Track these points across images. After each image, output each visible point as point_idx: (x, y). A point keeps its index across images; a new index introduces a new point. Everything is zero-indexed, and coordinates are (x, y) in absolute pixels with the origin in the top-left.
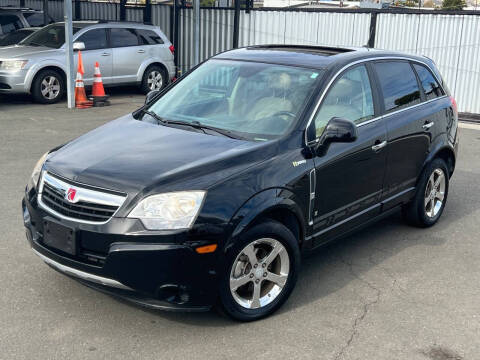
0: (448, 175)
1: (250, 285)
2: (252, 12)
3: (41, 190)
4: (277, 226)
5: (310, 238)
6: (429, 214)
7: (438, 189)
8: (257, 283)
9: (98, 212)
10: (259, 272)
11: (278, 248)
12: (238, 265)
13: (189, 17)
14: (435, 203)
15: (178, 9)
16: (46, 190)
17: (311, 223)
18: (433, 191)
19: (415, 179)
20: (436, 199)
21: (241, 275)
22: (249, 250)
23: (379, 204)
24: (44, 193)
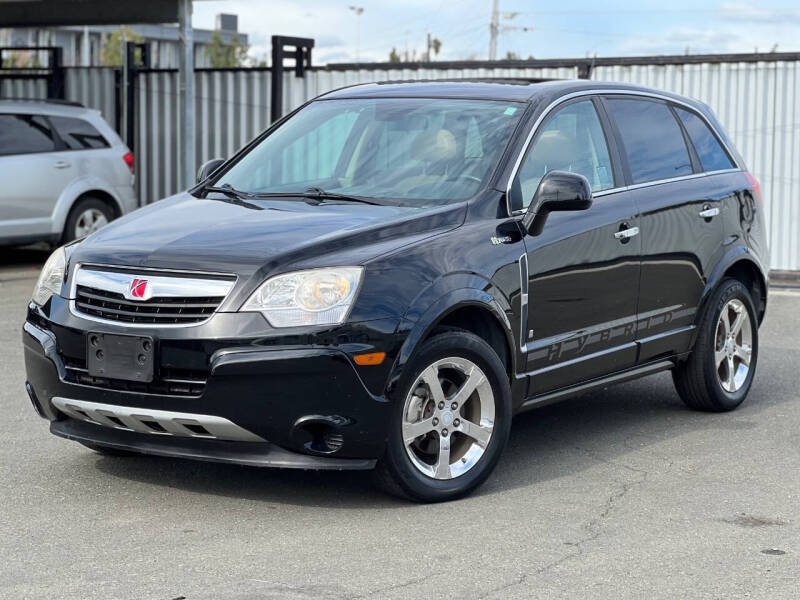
0: (756, 318)
1: (432, 437)
2: (309, 73)
3: (73, 295)
4: (472, 338)
5: (524, 375)
6: (726, 386)
7: (739, 340)
8: (444, 435)
9: (186, 311)
10: (447, 416)
11: (476, 377)
12: (412, 404)
13: (161, 92)
14: (736, 368)
15: (133, 75)
16: (82, 294)
17: (524, 349)
18: (730, 341)
19: (693, 311)
20: (738, 360)
21: (419, 420)
22: (430, 375)
23: (634, 344)
24: (79, 299)
